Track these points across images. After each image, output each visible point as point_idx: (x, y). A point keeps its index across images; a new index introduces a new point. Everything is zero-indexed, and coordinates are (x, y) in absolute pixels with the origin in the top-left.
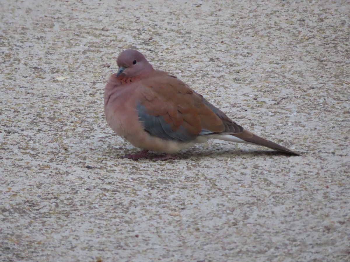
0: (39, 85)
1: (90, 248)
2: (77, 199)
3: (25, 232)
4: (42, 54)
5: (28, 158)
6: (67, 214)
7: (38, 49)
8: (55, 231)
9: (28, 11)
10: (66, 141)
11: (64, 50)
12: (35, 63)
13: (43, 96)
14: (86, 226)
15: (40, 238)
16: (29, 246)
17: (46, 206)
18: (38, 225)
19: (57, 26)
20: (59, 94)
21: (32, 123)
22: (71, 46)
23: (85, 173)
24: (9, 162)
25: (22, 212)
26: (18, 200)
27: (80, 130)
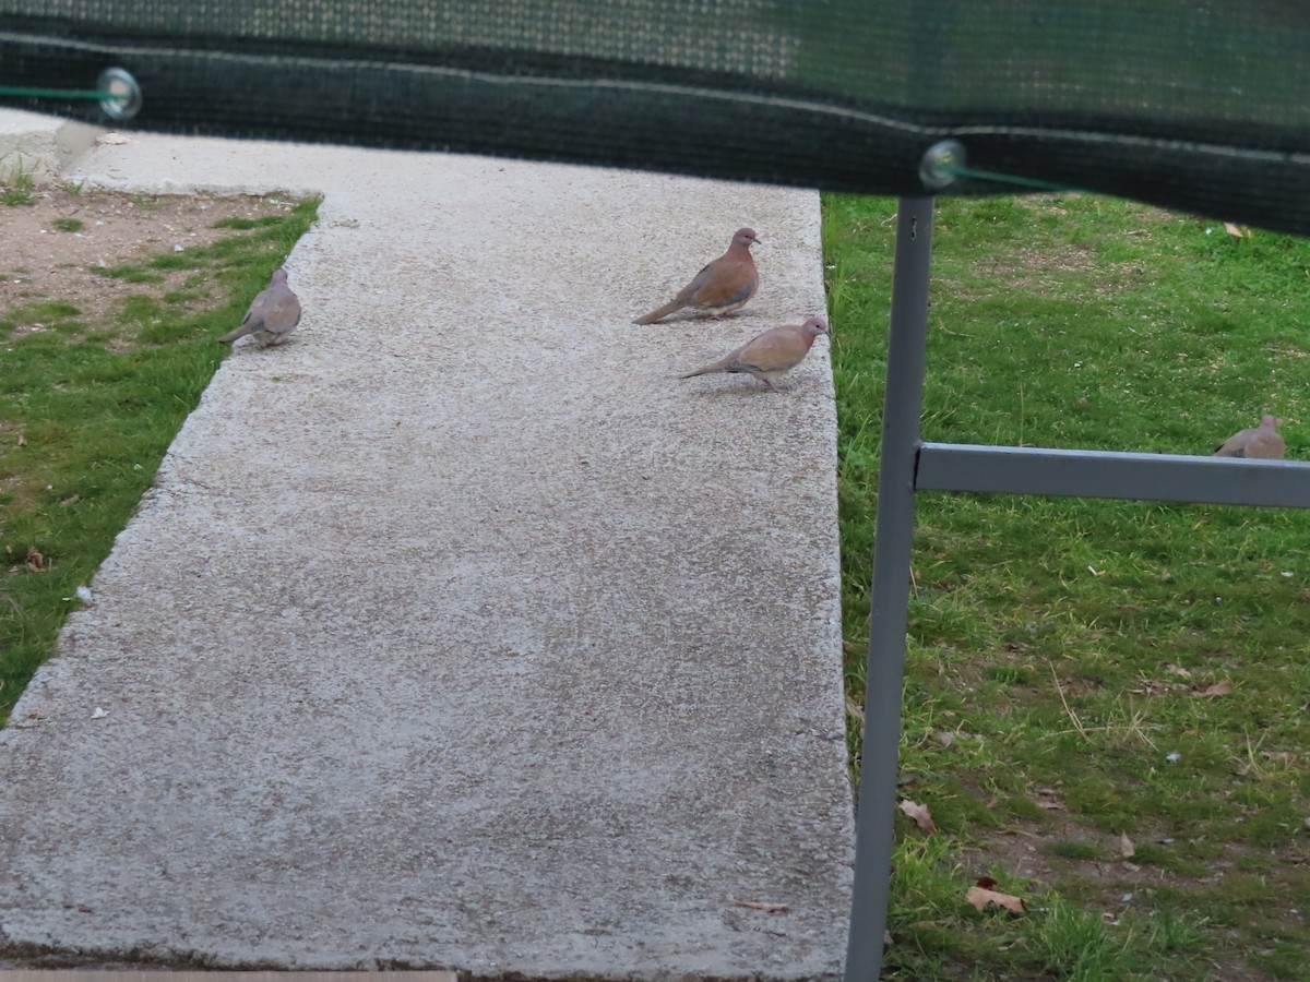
0: (364, 297)
1: (393, 413)
2: (386, 378)
3: (346, 402)
4: (367, 274)
5: (352, 348)
6: (378, 389)
7: (365, 271)
8: (369, 401)
9: (359, 243)
10: (381, 337)
11: (384, 272)
12: (362, 280)
13: (366, 304)
14: (391, 397)
15: (357, 405)
16: (349, 411)
17: (363, 383)
18: (356, 396)
19: (380, 255)
20: (377, 303)
21: (357, 323)
22: (389, 268)
23: (393, 360)
24: (338, 351)
25: (345, 387)
26: (343, 378)
27: (391, 329)
